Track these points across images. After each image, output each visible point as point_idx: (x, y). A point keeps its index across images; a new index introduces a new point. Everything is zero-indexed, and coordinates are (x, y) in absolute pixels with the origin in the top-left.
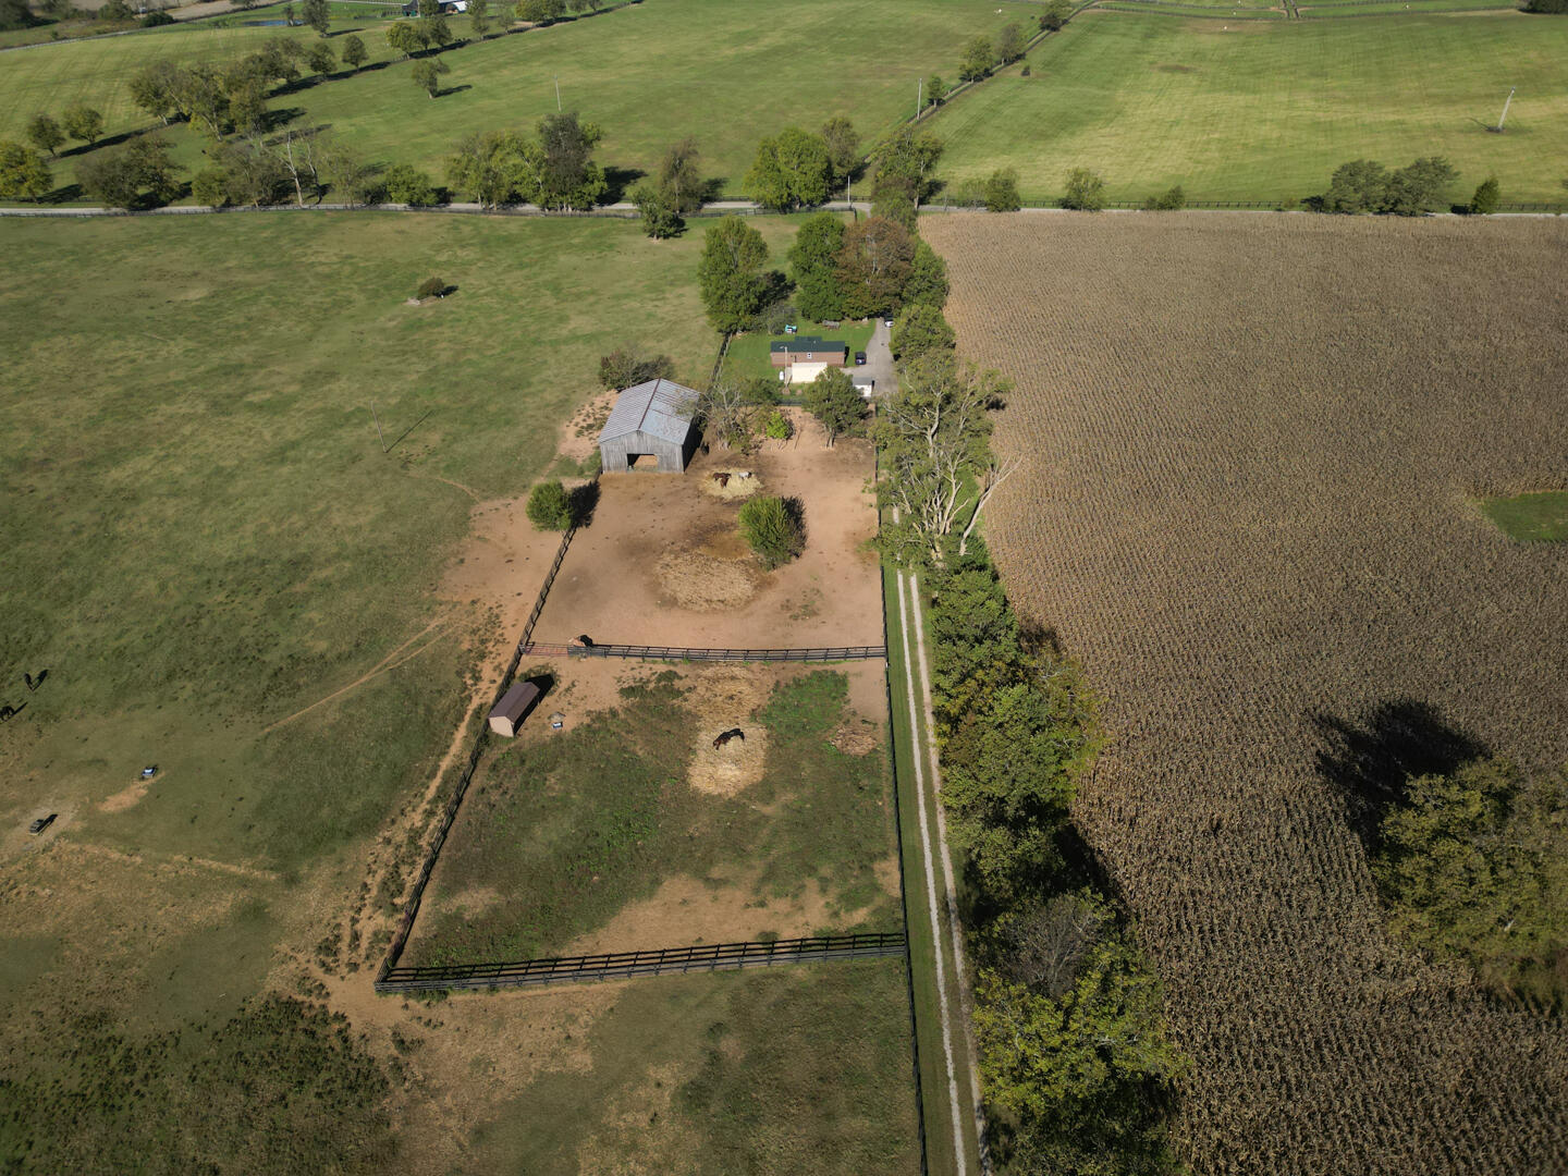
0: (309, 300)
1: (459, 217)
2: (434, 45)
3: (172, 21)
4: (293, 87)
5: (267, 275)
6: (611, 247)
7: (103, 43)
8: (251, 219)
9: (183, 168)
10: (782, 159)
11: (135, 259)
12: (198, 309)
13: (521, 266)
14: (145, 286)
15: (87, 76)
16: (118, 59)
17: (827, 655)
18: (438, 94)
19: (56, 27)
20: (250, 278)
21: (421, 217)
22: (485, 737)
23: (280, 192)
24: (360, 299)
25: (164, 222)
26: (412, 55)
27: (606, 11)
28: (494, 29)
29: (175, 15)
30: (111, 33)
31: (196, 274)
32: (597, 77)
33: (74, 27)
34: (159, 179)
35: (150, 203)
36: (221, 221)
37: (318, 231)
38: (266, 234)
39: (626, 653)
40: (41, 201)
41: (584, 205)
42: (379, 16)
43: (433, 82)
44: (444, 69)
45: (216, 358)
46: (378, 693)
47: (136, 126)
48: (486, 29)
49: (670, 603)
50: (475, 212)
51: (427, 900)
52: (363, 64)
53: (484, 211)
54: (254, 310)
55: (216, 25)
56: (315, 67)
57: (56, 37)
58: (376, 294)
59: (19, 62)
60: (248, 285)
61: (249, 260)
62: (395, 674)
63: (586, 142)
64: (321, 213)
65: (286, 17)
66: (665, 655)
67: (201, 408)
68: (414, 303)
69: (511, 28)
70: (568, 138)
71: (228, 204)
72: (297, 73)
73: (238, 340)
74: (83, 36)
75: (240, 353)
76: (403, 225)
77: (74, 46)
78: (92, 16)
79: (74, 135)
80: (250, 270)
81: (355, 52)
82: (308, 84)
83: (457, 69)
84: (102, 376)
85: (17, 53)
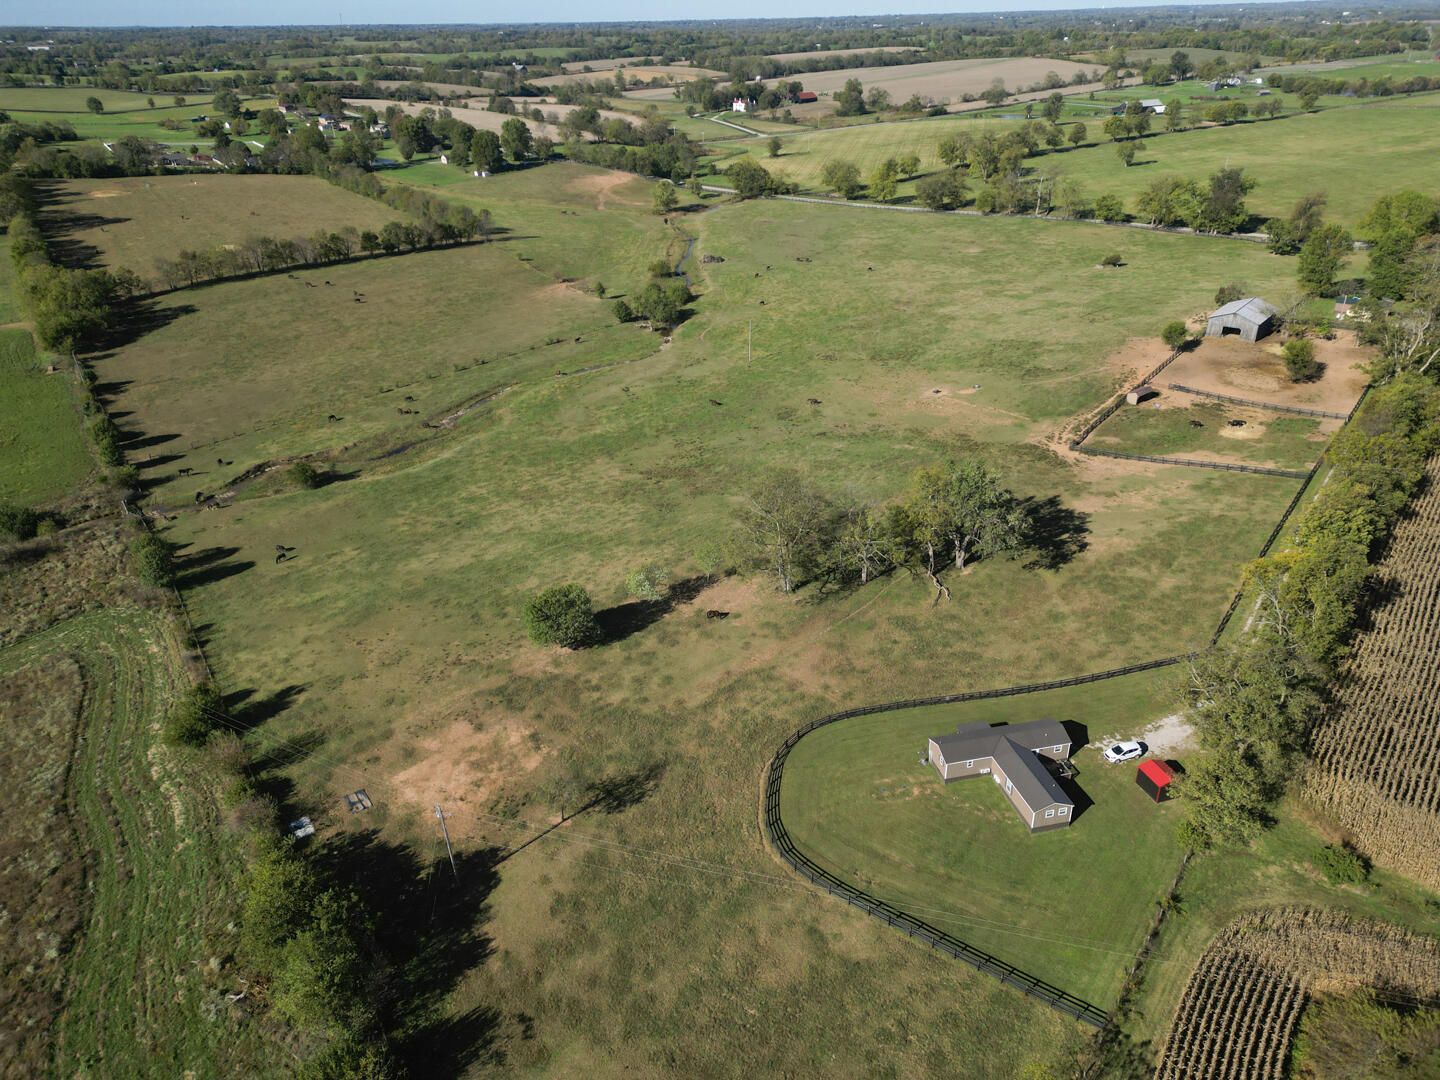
0: (1037, 260)
1: (1136, 230)
2: (1135, 134)
3: (946, 113)
4: (1032, 155)
5: (1013, 247)
6: (1239, 255)
7: (904, 125)
8: (1006, 221)
9: (970, 189)
10: (1394, 211)
11: (939, 232)
12: (974, 257)
13: (1172, 258)
14: (947, 244)
15: (900, 143)
16: (916, 134)
17: (1312, 414)
18: (1130, 164)
19: (876, 115)
20: (1002, 247)
21: (1110, 228)
22: (1122, 400)
23: (1024, 208)
24: (1066, 263)
25: (953, 217)
26: (1116, 140)
27: (1283, 117)
28: (1185, 124)
29: (949, 109)
30: (910, 119)
31: (973, 242)
32: (1260, 160)
33: (885, 115)
34: (955, 194)
35: (947, 208)
36: (988, 219)
37: (1044, 229)
38: (1015, 227)
39: (1198, 393)
40: (886, 202)
41: (1227, 230)
42: (1092, 114)
43: (1131, 156)
44: (1142, 148)
45: (985, 277)
46: (1075, 382)
47: (933, 170)
48: (1177, 125)
49: (1230, 383)
50: (1147, 228)
51: (1090, 436)
52: (1081, 143)
53: (1153, 229)
54: (1006, 260)
55: (976, 116)
56: (1049, 142)
57: (878, 120)
58: (1076, 261)
59: (859, 134)
60: (1003, 250)
61: (1003, 239)
62: (1083, 379)
63: (1244, 189)
64: (1047, 220)
65: (1025, 113)
66: (1219, 397)
67: (981, 293)
68: (1099, 267)
69: (1197, 125)
70: (1232, 185)
71: (993, 211)
72: (1037, 145)
73: (996, 272)
74: (893, 121)
75: (1001, 277)
76: (1098, 231)
77: (888, 126)
78: (897, 109)
79: (902, 171)
80: (1004, 243)
81: (1078, 135)
82: (1042, 153)
83: (1150, 150)
84: (928, 276)
85: (857, 129)
